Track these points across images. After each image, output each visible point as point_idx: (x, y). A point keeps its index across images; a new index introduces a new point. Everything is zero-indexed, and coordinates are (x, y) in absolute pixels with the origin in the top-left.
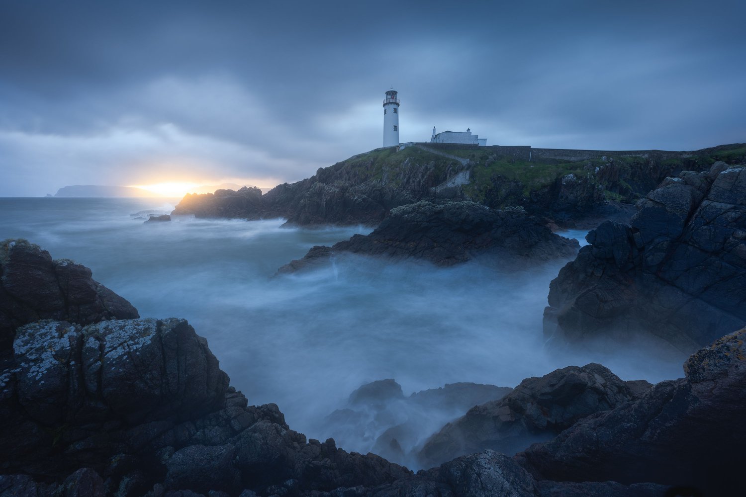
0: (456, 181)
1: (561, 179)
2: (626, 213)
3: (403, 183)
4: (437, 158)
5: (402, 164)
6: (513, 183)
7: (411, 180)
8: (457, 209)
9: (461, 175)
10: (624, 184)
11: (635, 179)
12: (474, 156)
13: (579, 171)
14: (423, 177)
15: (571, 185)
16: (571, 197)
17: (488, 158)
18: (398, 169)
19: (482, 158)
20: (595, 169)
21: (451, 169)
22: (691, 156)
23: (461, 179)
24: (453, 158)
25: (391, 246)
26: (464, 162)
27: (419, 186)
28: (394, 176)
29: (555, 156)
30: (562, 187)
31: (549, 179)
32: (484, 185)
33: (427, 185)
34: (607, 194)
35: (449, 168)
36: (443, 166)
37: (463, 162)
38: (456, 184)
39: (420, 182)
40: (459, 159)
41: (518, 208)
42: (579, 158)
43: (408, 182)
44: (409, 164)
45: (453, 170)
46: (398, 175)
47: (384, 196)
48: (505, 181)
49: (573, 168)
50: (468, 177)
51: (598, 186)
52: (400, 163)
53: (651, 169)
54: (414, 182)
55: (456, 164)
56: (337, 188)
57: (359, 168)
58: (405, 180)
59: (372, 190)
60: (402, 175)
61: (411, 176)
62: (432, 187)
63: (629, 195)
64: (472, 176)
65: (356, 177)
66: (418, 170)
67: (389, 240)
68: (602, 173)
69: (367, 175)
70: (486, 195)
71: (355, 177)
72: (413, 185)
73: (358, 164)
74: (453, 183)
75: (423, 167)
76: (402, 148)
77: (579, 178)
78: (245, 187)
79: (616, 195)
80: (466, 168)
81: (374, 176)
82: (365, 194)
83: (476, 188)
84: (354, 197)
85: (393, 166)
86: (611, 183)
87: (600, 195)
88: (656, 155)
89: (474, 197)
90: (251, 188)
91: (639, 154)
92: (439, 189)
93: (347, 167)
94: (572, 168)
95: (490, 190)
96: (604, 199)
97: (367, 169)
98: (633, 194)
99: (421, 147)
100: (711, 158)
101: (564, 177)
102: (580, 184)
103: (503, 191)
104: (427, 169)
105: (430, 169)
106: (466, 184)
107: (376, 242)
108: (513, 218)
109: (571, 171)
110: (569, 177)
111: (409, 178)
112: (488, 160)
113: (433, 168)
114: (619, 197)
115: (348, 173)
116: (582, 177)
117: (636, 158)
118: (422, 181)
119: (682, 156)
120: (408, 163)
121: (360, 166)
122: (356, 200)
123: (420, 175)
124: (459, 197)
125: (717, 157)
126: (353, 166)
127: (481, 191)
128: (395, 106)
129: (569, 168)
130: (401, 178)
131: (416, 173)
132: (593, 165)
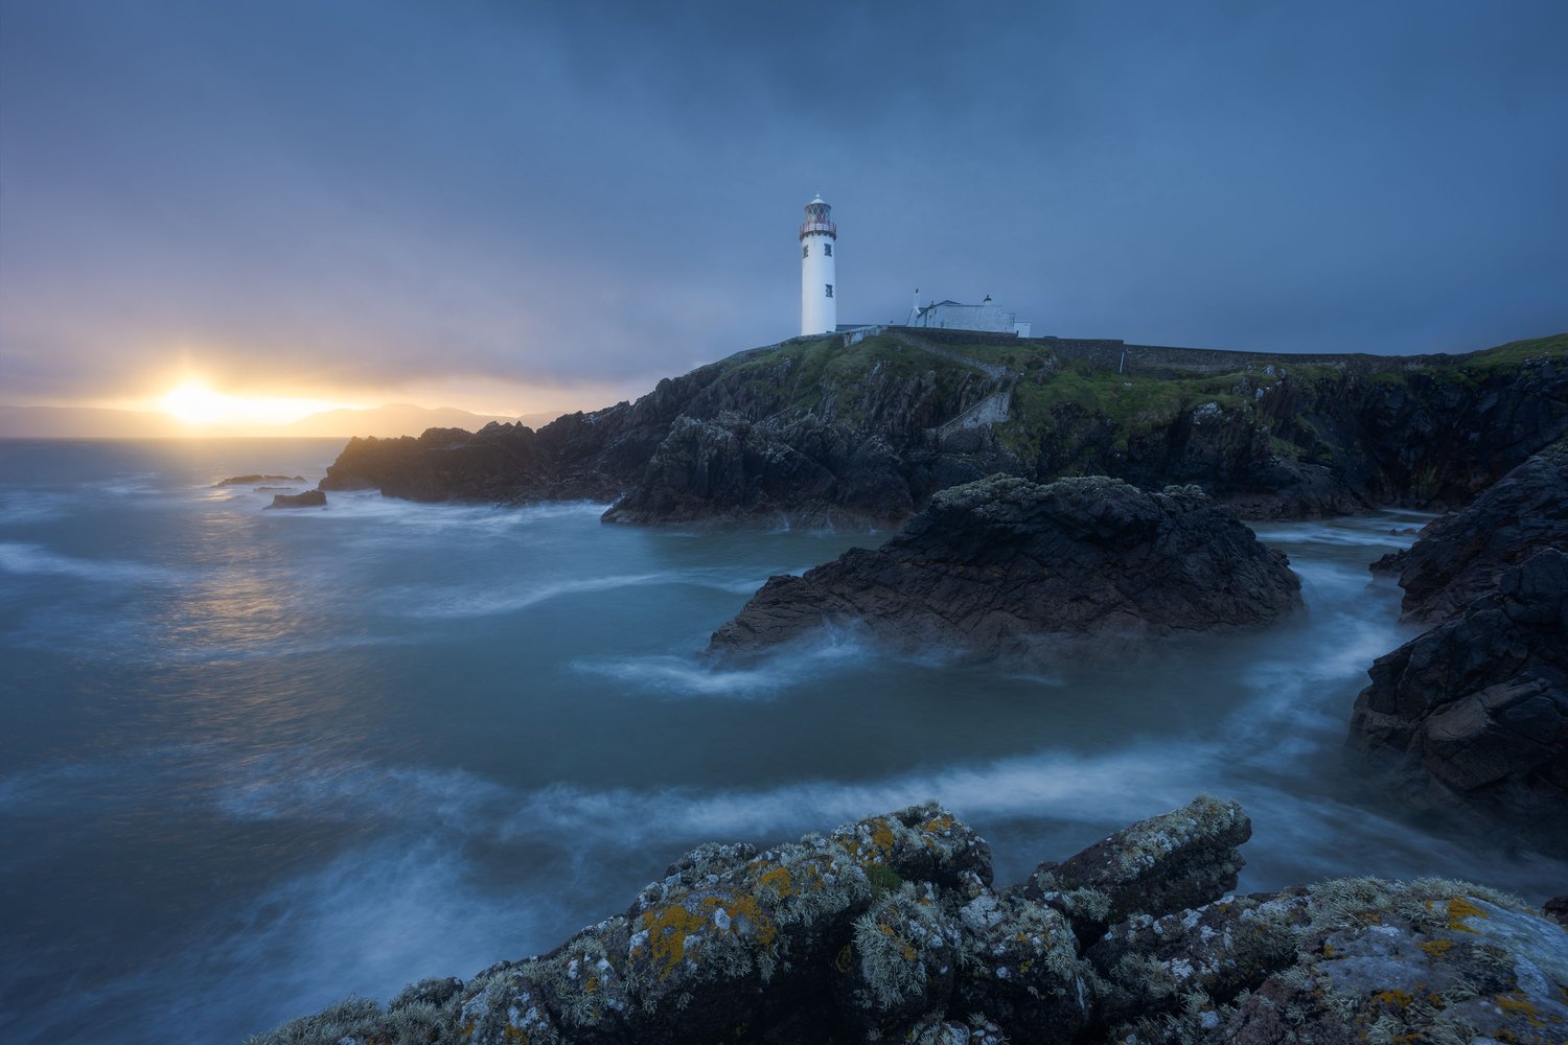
0: (981, 416)
1: (1191, 412)
2: (1310, 482)
3: (867, 419)
4: (938, 365)
5: (866, 375)
6: (1094, 419)
7: (885, 413)
8: (1083, 493)
9: (991, 402)
10: (1305, 424)
11: (1322, 412)
12: (1011, 360)
13: (1223, 397)
14: (910, 405)
15: (1210, 427)
16: (1209, 450)
17: (1041, 366)
18: (856, 386)
19: (1029, 365)
20: (1254, 392)
21: (968, 388)
22: (1422, 366)
23: (991, 412)
24: (971, 364)
25: (945, 573)
26: (996, 373)
27: (903, 425)
28: (849, 403)
29: (1170, 361)
30: (1194, 429)
31: (1167, 413)
32: (1039, 425)
33: (918, 424)
34: (1274, 444)
35: (965, 386)
36: (951, 381)
37: (991, 373)
38: (980, 422)
39: (904, 415)
40: (983, 367)
41: (1189, 489)
42: (1216, 368)
43: (878, 415)
44: (882, 377)
45: (973, 391)
46: (857, 400)
47: (830, 448)
48: (1078, 417)
49: (1214, 389)
50: (1005, 407)
51: (1260, 429)
52: (862, 373)
53: (1350, 391)
54: (891, 415)
55: (978, 378)
56: (729, 428)
57: (760, 382)
58: (873, 411)
59: (803, 435)
60: (866, 401)
61: (886, 401)
62: (929, 427)
63: (1313, 445)
64: (1015, 404)
65: (753, 402)
66: (899, 389)
67: (937, 561)
68: (1267, 401)
69: (778, 397)
70: (1041, 445)
71: (749, 400)
72: (890, 422)
73: (756, 372)
74: (976, 420)
75: (913, 383)
76: (858, 338)
77: (1228, 411)
78: (495, 424)
79: (1289, 446)
80: (999, 386)
81: (796, 400)
82: (787, 442)
83: (1022, 430)
84: (766, 449)
85: (846, 380)
86: (1282, 421)
87: (1262, 446)
88: (1359, 363)
89: (1019, 449)
90: (508, 424)
91: (1330, 361)
92: (946, 432)
93: (730, 378)
94: (1210, 390)
95: (1051, 436)
96: (1270, 454)
97: (778, 385)
98: (1319, 443)
99: (901, 337)
100: (1460, 371)
101: (1197, 409)
102: (1228, 424)
103: (1075, 438)
104: (920, 388)
105: (927, 387)
106: (1002, 421)
107: (907, 565)
108: (1186, 511)
109: (1211, 397)
110: (1208, 409)
111: (882, 407)
112: (1042, 370)
113: (934, 387)
114: (1295, 451)
115: (731, 392)
116: (1232, 410)
117: (1324, 369)
118: (908, 415)
119: (1405, 367)
120: (878, 375)
121: (761, 376)
122: (771, 457)
123: (905, 401)
124: (989, 451)
125: (1470, 371)
126: (744, 377)
127: (1032, 437)
128: (829, 240)
129: (1204, 389)
130: (863, 407)
131: (895, 396)
132: (1251, 384)
